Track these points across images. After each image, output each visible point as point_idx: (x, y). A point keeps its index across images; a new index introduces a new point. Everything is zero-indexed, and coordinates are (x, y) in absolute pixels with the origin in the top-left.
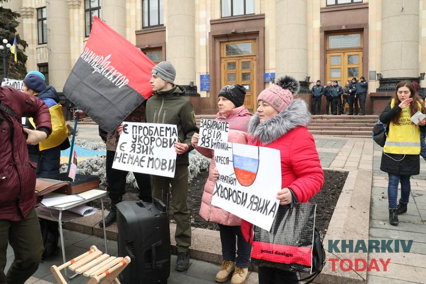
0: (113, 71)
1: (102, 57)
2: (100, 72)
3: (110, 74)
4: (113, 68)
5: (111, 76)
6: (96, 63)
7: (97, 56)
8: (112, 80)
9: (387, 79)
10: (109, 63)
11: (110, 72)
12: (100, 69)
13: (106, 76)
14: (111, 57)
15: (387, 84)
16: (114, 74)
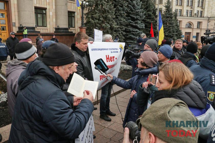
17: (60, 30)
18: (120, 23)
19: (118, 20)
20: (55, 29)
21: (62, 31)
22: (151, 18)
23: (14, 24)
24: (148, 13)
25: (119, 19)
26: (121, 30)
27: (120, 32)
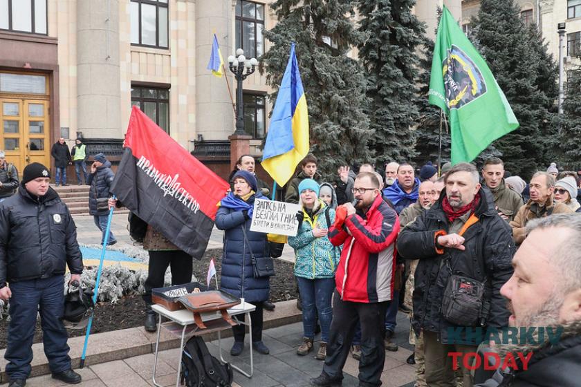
0: (185, 194)
1: (169, 177)
2: (172, 195)
3: (184, 197)
4: (185, 191)
5: (185, 200)
6: (163, 183)
7: (163, 175)
8: (187, 204)
9: (91, 140)
10: (179, 184)
11: (183, 195)
12: (171, 190)
13: (180, 200)
14: (179, 178)
15: (91, 146)
16: (187, 197)
17: (206, 147)
18: (395, 119)
19: (387, 111)
20: (193, 144)
21: (211, 149)
22: (530, 100)
23: (64, 132)
24: (517, 85)
25: (390, 106)
26: (402, 143)
27: (397, 151)
